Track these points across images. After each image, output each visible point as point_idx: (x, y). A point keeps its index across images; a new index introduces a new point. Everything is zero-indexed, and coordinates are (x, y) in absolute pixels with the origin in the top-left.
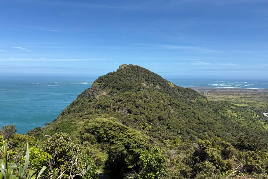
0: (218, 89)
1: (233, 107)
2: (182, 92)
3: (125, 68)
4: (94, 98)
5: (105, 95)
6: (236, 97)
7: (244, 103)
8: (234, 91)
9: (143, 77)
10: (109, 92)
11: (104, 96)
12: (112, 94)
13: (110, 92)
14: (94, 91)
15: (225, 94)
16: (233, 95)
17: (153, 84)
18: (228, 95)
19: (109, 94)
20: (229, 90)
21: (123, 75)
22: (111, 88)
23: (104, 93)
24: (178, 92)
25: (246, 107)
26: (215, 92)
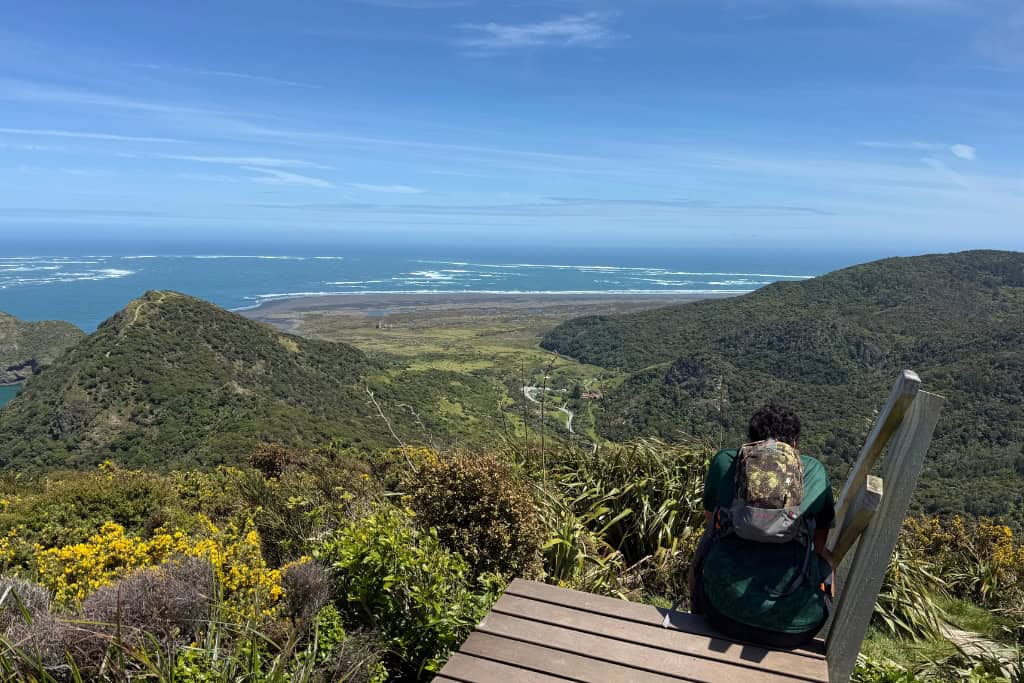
0: (417, 303)
1: (453, 383)
2: (324, 366)
3: (144, 316)
4: (84, 439)
5: (119, 423)
6: (466, 334)
7: (485, 358)
8: (464, 305)
9: (209, 342)
10: (129, 416)
11: (117, 428)
12: (139, 418)
13: (134, 416)
14: (78, 415)
15: (439, 326)
16: (459, 325)
17: (243, 359)
18: (447, 328)
19: (130, 420)
20: (450, 306)
21: (152, 348)
22: (131, 402)
23: (114, 420)
24: (312, 366)
25: (487, 372)
26: (411, 317)
